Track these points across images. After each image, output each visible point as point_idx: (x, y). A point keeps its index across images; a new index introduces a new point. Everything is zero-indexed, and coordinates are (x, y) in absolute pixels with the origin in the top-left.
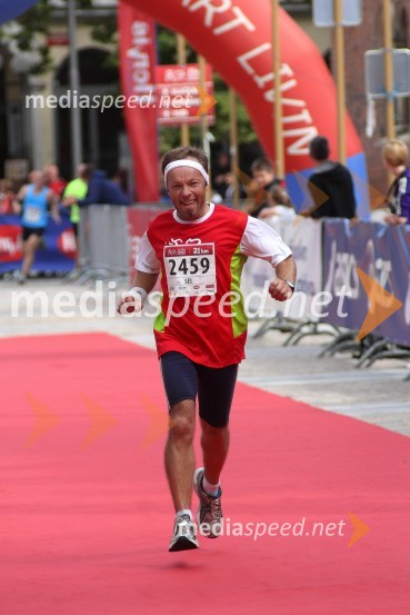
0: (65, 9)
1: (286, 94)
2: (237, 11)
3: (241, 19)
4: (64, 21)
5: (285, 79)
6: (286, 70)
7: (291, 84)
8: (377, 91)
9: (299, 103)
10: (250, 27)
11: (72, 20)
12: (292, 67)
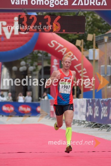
0: (41, 57)
1: (84, 75)
2: (74, 56)
3: (75, 58)
4: (41, 59)
5: (84, 71)
6: (85, 69)
7: (86, 72)
8: (103, 74)
9: (87, 77)
10: (77, 60)
11: (43, 59)
12: (86, 69)
